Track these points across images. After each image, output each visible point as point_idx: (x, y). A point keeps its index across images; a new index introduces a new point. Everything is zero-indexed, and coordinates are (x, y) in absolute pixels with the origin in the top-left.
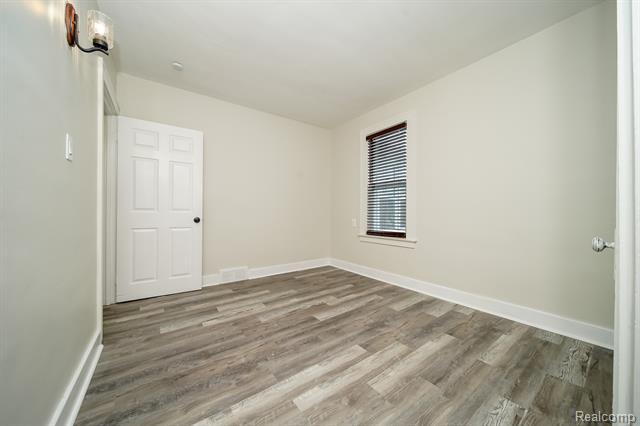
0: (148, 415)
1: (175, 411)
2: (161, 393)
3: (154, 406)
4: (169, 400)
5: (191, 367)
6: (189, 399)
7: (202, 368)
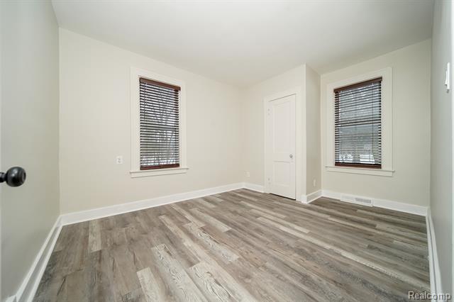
0: (372, 282)
1: (354, 270)
2: (357, 286)
3: (365, 283)
4: (354, 278)
5: (324, 282)
6: (343, 268)
7: (319, 274)
